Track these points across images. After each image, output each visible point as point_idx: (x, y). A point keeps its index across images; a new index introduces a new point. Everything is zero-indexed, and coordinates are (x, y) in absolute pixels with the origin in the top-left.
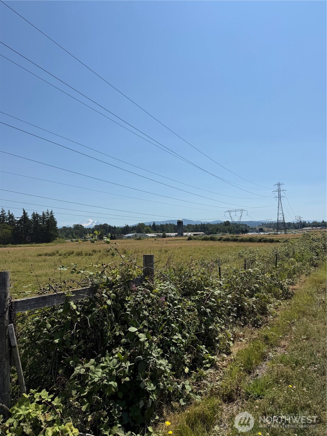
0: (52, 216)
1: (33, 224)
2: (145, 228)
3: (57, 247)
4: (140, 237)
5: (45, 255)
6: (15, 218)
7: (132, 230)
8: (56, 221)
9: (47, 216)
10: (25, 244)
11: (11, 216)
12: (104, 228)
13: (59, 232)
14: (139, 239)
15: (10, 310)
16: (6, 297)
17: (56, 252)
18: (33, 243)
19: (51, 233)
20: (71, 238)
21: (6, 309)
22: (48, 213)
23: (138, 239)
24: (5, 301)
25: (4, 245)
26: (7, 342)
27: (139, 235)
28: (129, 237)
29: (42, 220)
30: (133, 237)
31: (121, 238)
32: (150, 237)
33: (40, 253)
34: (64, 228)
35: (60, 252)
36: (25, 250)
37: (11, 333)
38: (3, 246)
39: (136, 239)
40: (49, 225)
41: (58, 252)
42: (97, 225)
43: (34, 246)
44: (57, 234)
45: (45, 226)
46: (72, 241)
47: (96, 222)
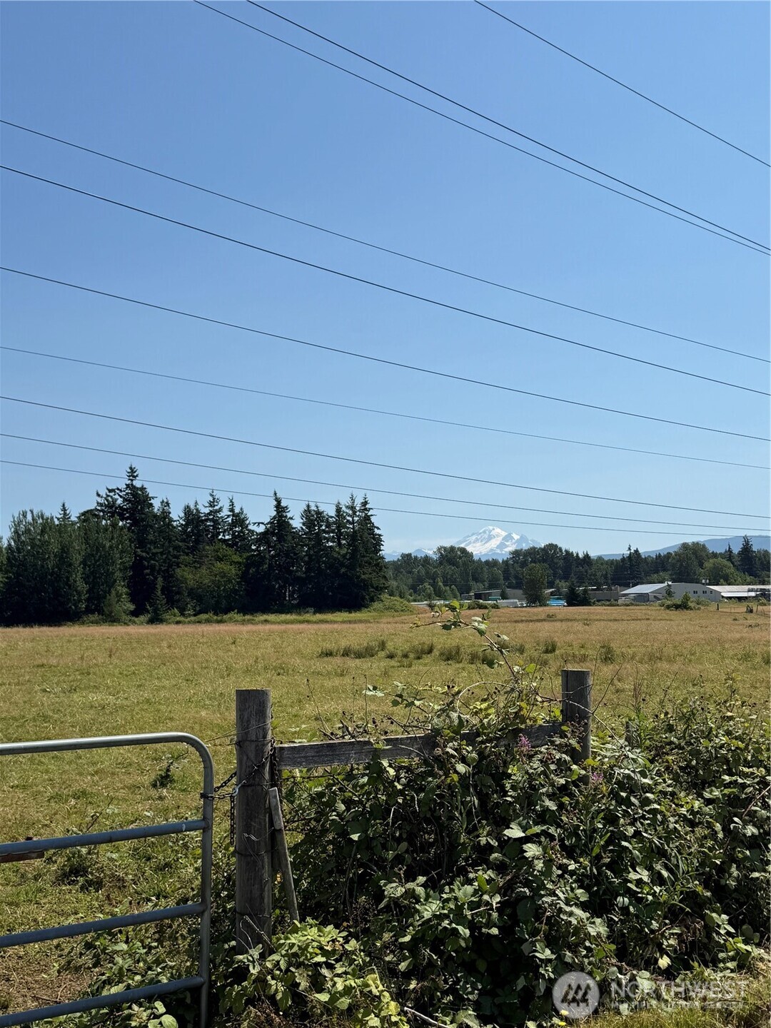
0: (367, 518)
1: (306, 545)
2: (709, 564)
3: (382, 625)
4: (686, 598)
5: (343, 655)
6: (249, 524)
7: (657, 572)
8: (380, 535)
9: (351, 519)
10: (281, 612)
11: (239, 520)
12: (544, 561)
13: (390, 573)
14: (683, 606)
15: (271, 762)
16: (265, 737)
17: (377, 643)
18: (308, 612)
19: (363, 577)
20: (429, 597)
21: (266, 759)
22: (352, 508)
23: (677, 607)
24: (265, 745)
25: (217, 615)
26: (267, 820)
27: (681, 589)
28: (642, 598)
29: (333, 531)
30: (659, 599)
31: (611, 601)
32: (730, 598)
33: (328, 646)
34: (407, 560)
35: (390, 646)
36: (282, 634)
37: (275, 804)
38: (215, 617)
39: (668, 607)
40: (355, 551)
41: (383, 645)
42: (519, 548)
43: (308, 622)
44: (383, 581)
45: (344, 551)
46: (432, 607)
47: (516, 537)
